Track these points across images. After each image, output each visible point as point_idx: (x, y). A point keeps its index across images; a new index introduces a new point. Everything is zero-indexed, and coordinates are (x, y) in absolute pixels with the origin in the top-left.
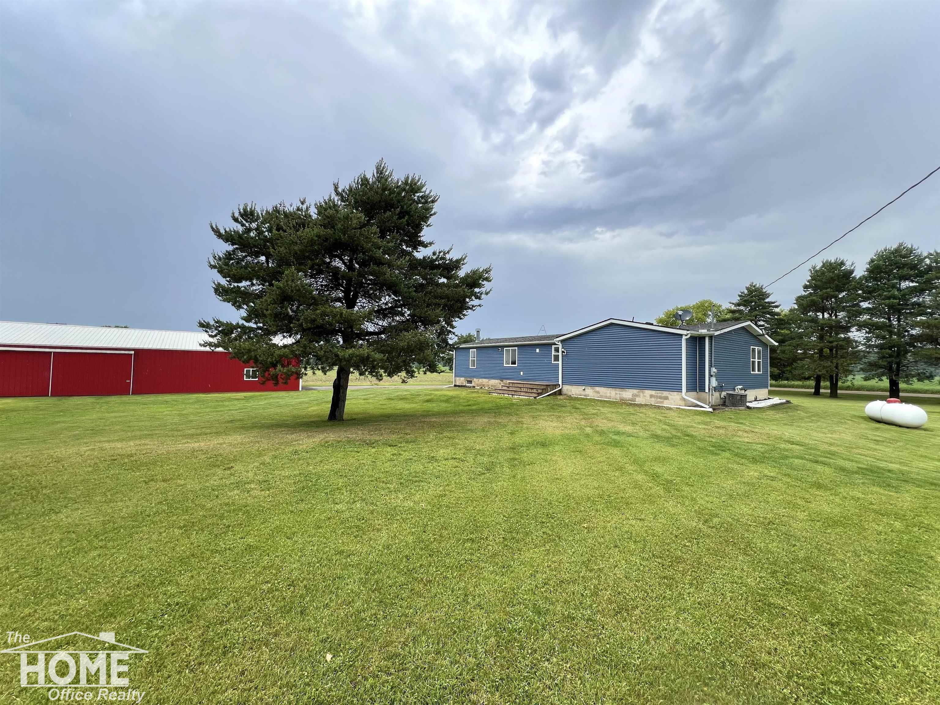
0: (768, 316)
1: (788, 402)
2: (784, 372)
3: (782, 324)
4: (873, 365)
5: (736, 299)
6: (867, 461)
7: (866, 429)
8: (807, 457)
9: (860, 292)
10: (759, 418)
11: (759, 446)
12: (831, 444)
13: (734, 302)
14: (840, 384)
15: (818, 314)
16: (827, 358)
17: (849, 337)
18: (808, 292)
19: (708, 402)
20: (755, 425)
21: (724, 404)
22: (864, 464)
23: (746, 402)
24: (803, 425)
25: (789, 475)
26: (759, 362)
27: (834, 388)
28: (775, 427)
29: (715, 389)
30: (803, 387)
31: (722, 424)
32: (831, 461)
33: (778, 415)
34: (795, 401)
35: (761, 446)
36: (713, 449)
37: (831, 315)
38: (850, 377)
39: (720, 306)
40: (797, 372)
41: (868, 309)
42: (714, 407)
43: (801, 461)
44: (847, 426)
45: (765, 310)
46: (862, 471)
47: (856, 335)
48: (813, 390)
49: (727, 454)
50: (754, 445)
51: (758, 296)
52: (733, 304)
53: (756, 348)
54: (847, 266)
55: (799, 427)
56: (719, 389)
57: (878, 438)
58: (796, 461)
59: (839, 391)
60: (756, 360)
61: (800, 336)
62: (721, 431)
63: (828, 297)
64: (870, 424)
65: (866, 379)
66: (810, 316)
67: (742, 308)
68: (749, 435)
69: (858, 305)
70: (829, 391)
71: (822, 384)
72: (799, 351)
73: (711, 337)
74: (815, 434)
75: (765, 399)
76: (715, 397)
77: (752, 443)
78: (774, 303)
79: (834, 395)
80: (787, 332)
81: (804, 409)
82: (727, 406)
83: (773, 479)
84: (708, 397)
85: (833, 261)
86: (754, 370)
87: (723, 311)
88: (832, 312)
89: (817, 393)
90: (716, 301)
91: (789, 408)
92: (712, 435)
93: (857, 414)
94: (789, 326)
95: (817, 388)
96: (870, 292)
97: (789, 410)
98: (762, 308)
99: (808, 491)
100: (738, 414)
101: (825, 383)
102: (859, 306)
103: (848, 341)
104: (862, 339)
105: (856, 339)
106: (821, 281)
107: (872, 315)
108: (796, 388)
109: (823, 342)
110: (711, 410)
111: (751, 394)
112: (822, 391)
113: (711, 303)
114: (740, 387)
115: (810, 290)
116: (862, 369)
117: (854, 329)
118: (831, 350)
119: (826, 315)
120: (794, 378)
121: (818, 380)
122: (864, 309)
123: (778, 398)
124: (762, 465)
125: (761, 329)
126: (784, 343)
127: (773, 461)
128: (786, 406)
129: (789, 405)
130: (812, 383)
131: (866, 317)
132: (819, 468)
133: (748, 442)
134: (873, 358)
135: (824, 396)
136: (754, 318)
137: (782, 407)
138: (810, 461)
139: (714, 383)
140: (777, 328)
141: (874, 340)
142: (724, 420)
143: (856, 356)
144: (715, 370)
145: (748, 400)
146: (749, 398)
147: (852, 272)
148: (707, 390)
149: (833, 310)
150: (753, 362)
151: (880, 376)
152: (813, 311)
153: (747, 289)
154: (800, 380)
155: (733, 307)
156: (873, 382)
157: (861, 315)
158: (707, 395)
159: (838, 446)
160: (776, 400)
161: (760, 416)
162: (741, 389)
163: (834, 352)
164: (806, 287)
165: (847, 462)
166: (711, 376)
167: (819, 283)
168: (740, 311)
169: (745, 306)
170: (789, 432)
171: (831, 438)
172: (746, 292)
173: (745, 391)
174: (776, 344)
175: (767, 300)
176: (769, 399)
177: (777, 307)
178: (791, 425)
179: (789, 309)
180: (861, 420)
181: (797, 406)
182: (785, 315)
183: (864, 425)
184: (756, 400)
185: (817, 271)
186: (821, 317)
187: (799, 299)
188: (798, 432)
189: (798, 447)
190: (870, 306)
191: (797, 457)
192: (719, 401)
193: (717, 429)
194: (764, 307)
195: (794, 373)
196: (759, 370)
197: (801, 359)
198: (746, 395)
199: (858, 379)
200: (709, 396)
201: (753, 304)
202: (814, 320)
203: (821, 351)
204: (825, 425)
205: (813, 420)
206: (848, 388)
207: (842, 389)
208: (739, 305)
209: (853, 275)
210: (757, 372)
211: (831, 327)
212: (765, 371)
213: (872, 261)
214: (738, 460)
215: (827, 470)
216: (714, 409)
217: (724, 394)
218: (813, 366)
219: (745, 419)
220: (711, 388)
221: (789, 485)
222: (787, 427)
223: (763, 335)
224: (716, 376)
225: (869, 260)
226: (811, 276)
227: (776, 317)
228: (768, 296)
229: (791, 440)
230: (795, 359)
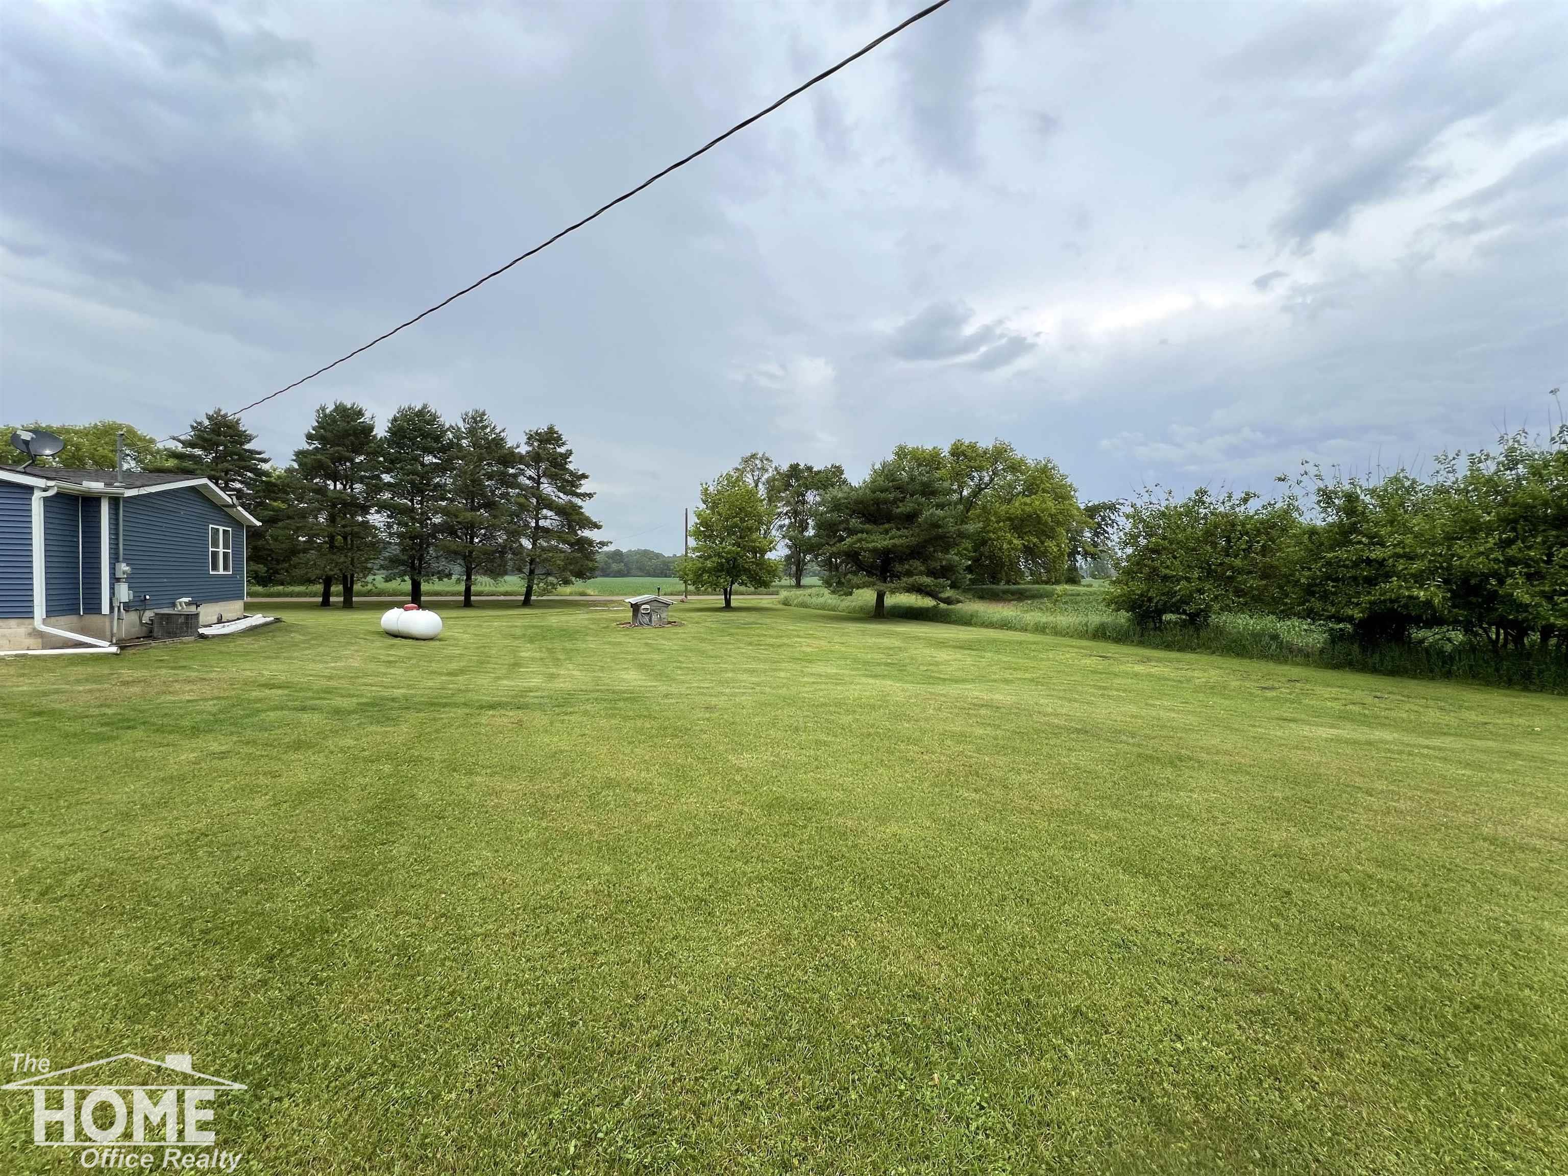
0: (249, 474)
1: (278, 620)
2: (276, 572)
3: (274, 492)
4: (394, 562)
5: (187, 434)
6: (371, 691)
7: (380, 648)
8: (289, 704)
9: (381, 459)
10: (221, 652)
11: (211, 703)
12: (330, 678)
13: (182, 438)
14: (357, 587)
15: (328, 482)
16: (340, 549)
17: (368, 522)
18: (313, 446)
19: (108, 633)
20: (212, 667)
21: (149, 635)
22: (367, 697)
23: (197, 627)
24: (296, 654)
25: (254, 742)
26: (226, 555)
27: (348, 592)
28: (247, 665)
29: (127, 607)
30: (305, 595)
31: (138, 674)
32: (325, 702)
33: (261, 643)
34: (289, 617)
35: (215, 702)
36: (104, 729)
37: (345, 486)
38: (370, 578)
39: (152, 441)
40: (298, 572)
41: (389, 484)
42: (123, 645)
43: (279, 713)
44: (356, 648)
45: (243, 463)
46: (362, 708)
47: (377, 519)
48: (320, 599)
49: (139, 733)
50: (201, 703)
51: (231, 437)
52: (179, 441)
53: (221, 529)
54: (366, 418)
55: (288, 658)
56: (137, 605)
57: (391, 659)
58: (272, 714)
59: (354, 599)
60: (221, 550)
61: (303, 514)
62: (136, 689)
63: (341, 459)
64: (385, 640)
65: (388, 580)
66: (316, 483)
67: (198, 452)
68: (195, 687)
69: (378, 477)
70: (342, 599)
71: (333, 589)
72: (300, 538)
73: (115, 501)
74: (311, 666)
75: (238, 619)
76: (129, 623)
77: (196, 701)
78: (260, 453)
79: (348, 604)
80: (284, 506)
81: (301, 629)
82: (155, 639)
83: (223, 755)
84: (108, 624)
85: (349, 406)
86: (215, 567)
87: (158, 452)
88: (347, 483)
89: (326, 603)
90: (143, 429)
91: (280, 630)
92: (108, 702)
93: (373, 629)
94: (284, 496)
95: (326, 595)
96: (392, 462)
97: (277, 634)
98: (238, 460)
99: (279, 759)
100: (179, 650)
101: (337, 588)
102: (381, 479)
103: (365, 524)
104: (382, 524)
105: (376, 524)
106: (332, 432)
107: (394, 494)
108: (296, 596)
109: (334, 526)
110: (114, 649)
111: (207, 612)
112: (332, 599)
113: (131, 431)
114: (186, 600)
115: (317, 444)
116: (382, 567)
117: (373, 510)
118: (345, 538)
119: (339, 486)
120: (293, 582)
121: (328, 582)
122: (385, 484)
123: (260, 615)
124: (210, 737)
125: (229, 496)
126: (276, 523)
127: (231, 724)
128: (272, 627)
129: (278, 625)
130: (319, 588)
131: (387, 495)
132: (305, 717)
133: (189, 701)
134: (395, 550)
135: (336, 607)
136: (223, 474)
137: (265, 629)
138: (295, 709)
139: (124, 593)
140: (266, 497)
141: (395, 527)
142: (146, 666)
143: (376, 547)
144: (127, 568)
145: (201, 623)
146: (202, 619)
147: (371, 428)
148: (105, 609)
149: (349, 479)
150: (215, 555)
151: (402, 575)
152: (320, 477)
153: (210, 418)
154: (302, 584)
155: (180, 447)
156: (394, 585)
157: (381, 491)
158: (107, 620)
159: (340, 678)
160: (258, 619)
161: (223, 649)
162: (188, 604)
163: (349, 542)
164: (310, 437)
165: (345, 699)
166: (115, 579)
167: (329, 435)
168: (191, 457)
169: (203, 448)
170: (273, 669)
171: (334, 668)
172: (206, 422)
173: (198, 606)
174: (259, 524)
175: (247, 447)
176: (246, 617)
177: (265, 461)
178: (277, 657)
179: (284, 467)
180: (376, 637)
181: (292, 625)
182: (279, 477)
183: (379, 643)
184: (220, 621)
185: (325, 416)
186: (332, 487)
187: (300, 455)
188: (285, 667)
189: (280, 692)
190: (392, 481)
191: (275, 708)
192: (136, 630)
193: (122, 688)
194: (242, 458)
195: (294, 574)
196: (226, 568)
197: (305, 551)
198: (197, 615)
199: (378, 580)
200: (112, 622)
201: (221, 448)
202: (321, 491)
203: (332, 538)
204: (328, 650)
205: (314, 644)
206: (369, 593)
207: (360, 594)
208: (192, 445)
209: (374, 433)
210: (221, 572)
211: (345, 504)
212: (237, 569)
213: (395, 419)
214: (158, 738)
215: (316, 717)
216: (122, 648)
217: (148, 615)
218: (321, 562)
219: (192, 658)
220: (116, 604)
221: (250, 757)
222: (268, 661)
223: (234, 506)
224: (131, 580)
225: (391, 417)
226: (317, 422)
227: (264, 479)
228: (249, 439)
229: (272, 682)
230: (294, 551)
